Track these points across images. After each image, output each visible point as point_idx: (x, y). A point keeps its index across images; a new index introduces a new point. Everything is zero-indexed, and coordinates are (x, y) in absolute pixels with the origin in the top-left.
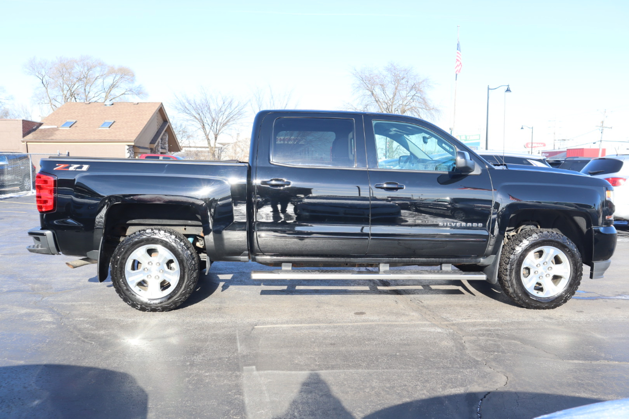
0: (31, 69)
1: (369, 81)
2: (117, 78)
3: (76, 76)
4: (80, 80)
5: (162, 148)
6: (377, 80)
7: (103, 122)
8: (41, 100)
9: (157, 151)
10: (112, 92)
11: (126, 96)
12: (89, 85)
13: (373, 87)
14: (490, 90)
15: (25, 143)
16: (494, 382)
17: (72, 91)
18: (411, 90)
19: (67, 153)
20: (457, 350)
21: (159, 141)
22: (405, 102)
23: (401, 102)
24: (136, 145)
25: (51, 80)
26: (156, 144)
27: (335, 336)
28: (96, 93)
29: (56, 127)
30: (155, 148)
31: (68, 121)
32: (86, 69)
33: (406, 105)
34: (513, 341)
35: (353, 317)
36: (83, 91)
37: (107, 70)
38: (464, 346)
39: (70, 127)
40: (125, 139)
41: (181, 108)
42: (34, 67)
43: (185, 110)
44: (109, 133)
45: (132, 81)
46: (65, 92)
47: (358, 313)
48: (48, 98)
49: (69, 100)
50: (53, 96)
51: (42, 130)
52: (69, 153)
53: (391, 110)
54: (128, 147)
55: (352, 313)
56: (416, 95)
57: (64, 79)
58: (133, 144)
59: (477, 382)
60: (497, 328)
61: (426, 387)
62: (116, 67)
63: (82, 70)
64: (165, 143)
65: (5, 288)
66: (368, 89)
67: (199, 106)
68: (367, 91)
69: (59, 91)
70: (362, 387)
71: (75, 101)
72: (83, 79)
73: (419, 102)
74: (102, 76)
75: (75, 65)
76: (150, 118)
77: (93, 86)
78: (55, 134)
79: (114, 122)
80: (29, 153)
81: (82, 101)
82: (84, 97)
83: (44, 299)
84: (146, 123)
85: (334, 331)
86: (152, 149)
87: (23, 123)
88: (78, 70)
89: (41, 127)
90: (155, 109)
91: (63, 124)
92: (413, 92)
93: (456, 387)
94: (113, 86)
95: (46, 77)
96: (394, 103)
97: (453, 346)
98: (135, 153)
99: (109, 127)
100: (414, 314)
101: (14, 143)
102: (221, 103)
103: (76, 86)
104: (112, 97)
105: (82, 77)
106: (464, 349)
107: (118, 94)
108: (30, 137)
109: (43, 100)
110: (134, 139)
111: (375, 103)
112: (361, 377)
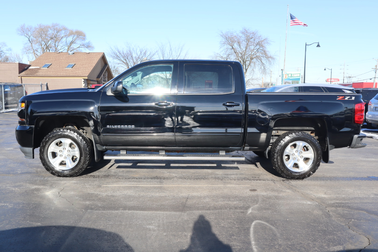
0: (22, 31)
1: (231, 39)
2: (75, 37)
3: (49, 36)
4: (52, 38)
5: (104, 81)
6: (236, 39)
7: (68, 65)
8: (28, 51)
9: (101, 82)
10: (72, 46)
11: (81, 48)
12: (58, 41)
13: (233, 43)
14: (307, 46)
15: (20, 78)
16: (360, 242)
17: (47, 46)
18: (257, 45)
19: (46, 84)
20: (326, 217)
21: (102, 77)
22: (253, 53)
23: (250, 53)
24: (88, 79)
25: (35, 39)
26: (101, 78)
27: (242, 206)
28: (62, 47)
29: (39, 67)
30: (100, 81)
31: (46, 64)
32: (56, 31)
33: (253, 55)
34: (361, 211)
35: (250, 192)
36: (54, 45)
37: (68, 32)
38: (329, 215)
39: (48, 68)
40: (82, 75)
41: (115, 56)
42: (23, 31)
43: (117, 57)
44: (72, 71)
45: (84, 39)
46: (43, 46)
47: (252, 190)
48: (32, 49)
49: (45, 51)
50: (35, 48)
51: (30, 69)
52: (47, 83)
53: (244, 58)
54: (83, 80)
55: (248, 190)
56: (260, 48)
57: (42, 38)
58: (87, 78)
59: (349, 242)
60: (347, 201)
61: (315, 245)
62: (74, 31)
63: (53, 32)
64: (105, 78)
65: (19, 171)
66: (229, 45)
67: (125, 55)
68: (229, 46)
69: (40, 45)
70: (272, 244)
71: (49, 52)
72: (54, 38)
73: (262, 53)
74: (65, 36)
75: (49, 29)
76: (97, 62)
77: (60, 42)
78: (39, 72)
79: (75, 64)
80: (23, 84)
81: (53, 51)
82: (54, 49)
83: (45, 179)
84: (94, 65)
85: (240, 202)
86: (97, 81)
87: (19, 65)
88: (50, 32)
89: (30, 68)
90: (100, 56)
91: (44, 65)
92: (258, 47)
93: (336, 246)
94: (72, 43)
95: (31, 36)
96: (246, 54)
97: (323, 214)
98: (88, 84)
99: (72, 68)
100: (288, 191)
101: (14, 77)
102: (139, 53)
103: (49, 43)
104: (72, 49)
105: (53, 36)
106: (330, 217)
107: (75, 48)
108: (23, 73)
109: (29, 51)
110: (87, 75)
111: (234, 54)
112: (270, 237)
